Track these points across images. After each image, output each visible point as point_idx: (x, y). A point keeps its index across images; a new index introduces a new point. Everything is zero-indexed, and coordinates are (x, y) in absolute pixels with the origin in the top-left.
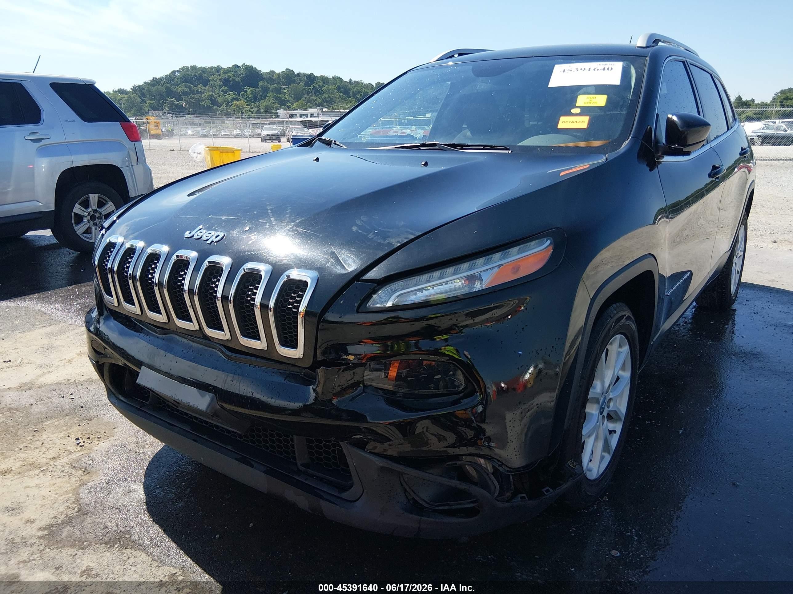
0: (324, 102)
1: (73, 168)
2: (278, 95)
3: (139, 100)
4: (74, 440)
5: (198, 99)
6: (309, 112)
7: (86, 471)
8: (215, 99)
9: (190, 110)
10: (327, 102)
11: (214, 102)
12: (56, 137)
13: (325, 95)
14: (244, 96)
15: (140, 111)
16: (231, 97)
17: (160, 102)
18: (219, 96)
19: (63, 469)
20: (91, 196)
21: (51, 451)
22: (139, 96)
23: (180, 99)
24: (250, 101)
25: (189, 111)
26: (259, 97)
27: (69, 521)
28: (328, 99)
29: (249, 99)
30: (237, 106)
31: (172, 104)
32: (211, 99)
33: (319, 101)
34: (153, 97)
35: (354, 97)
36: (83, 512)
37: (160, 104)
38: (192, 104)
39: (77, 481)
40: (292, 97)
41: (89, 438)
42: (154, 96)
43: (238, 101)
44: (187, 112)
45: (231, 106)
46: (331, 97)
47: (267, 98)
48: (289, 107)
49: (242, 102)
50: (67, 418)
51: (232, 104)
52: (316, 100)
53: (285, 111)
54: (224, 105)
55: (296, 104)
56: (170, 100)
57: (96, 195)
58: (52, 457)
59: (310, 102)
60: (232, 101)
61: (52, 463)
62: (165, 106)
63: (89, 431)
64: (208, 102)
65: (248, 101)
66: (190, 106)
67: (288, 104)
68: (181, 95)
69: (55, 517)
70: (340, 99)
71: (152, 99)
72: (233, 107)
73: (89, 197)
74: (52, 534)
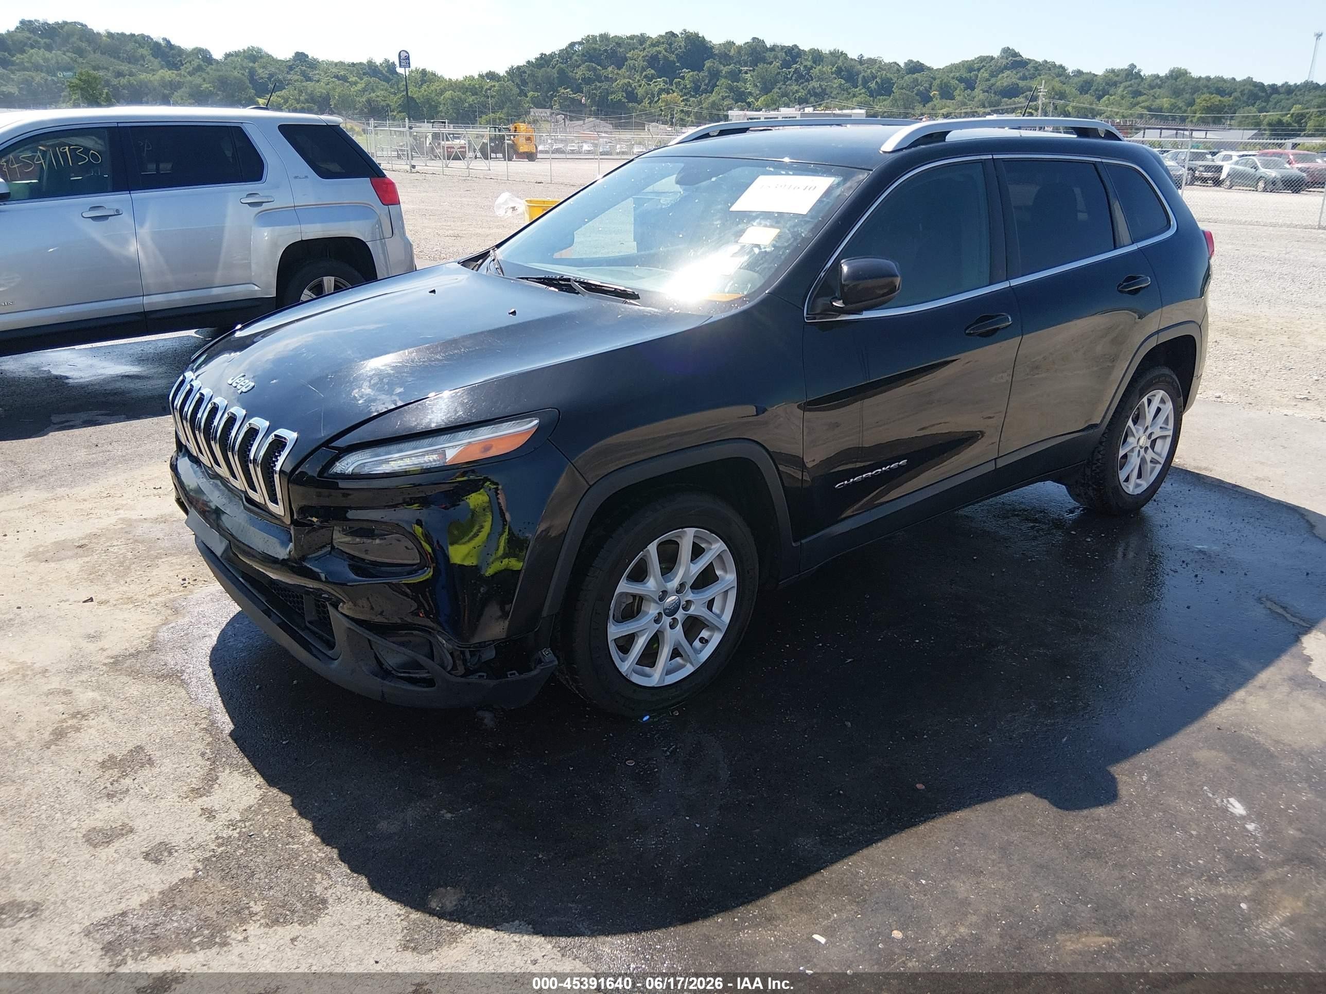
0: (811, 96)
1: (302, 242)
2: (735, 84)
3: (516, 90)
4: (180, 580)
5: (607, 89)
6: (781, 115)
7: (176, 611)
8: (633, 90)
9: (593, 108)
10: (816, 95)
11: (632, 96)
12: (281, 200)
13: (814, 84)
14: (680, 85)
15: (516, 109)
16: (658, 87)
17: (549, 95)
18: (640, 86)
19: (155, 607)
20: (325, 279)
21: (153, 588)
22: (517, 84)
23: (579, 90)
24: (688, 93)
25: (591, 111)
26: (703, 87)
27: (136, 654)
28: (817, 91)
29: (687, 91)
30: (667, 103)
31: (566, 99)
32: (626, 91)
33: (802, 93)
34: (537, 87)
35: (864, 87)
36: (152, 648)
37: (547, 97)
38: (597, 98)
39: (162, 620)
40: (757, 86)
41: (196, 580)
42: (540, 85)
43: (668, 93)
44: (588, 112)
45: (656, 102)
46: (824, 87)
47: (716, 89)
48: (749, 106)
49: (675, 96)
50: (186, 557)
51: (659, 99)
52: (797, 91)
53: (741, 113)
54: (647, 101)
55: (762, 98)
56: (563, 91)
57: (333, 279)
58: (151, 594)
59: (787, 96)
60: (659, 94)
61: (148, 600)
62: (556, 101)
63: (199, 574)
64: (620, 96)
65: (685, 94)
66: (593, 102)
67: (750, 100)
68: (581, 84)
69: (126, 649)
70: (838, 90)
71: (536, 90)
72: (660, 104)
73: (322, 281)
74: (115, 663)
